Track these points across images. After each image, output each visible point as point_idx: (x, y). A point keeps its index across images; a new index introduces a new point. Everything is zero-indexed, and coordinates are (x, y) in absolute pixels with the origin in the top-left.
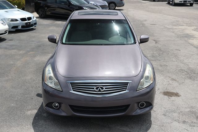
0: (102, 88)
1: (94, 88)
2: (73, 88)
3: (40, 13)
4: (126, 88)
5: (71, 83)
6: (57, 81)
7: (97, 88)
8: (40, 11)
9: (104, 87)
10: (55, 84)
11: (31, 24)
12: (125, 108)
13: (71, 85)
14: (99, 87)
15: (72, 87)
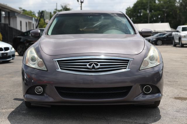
0: (97, 65)
1: (86, 65)
2: (60, 67)
3: (19, 50)
4: (126, 66)
5: (58, 61)
6: (41, 60)
7: (90, 65)
8: (19, 47)
9: (99, 64)
10: (38, 65)
11: (9, 55)
12: (125, 91)
13: (59, 63)
14: (93, 63)
15: (59, 65)
